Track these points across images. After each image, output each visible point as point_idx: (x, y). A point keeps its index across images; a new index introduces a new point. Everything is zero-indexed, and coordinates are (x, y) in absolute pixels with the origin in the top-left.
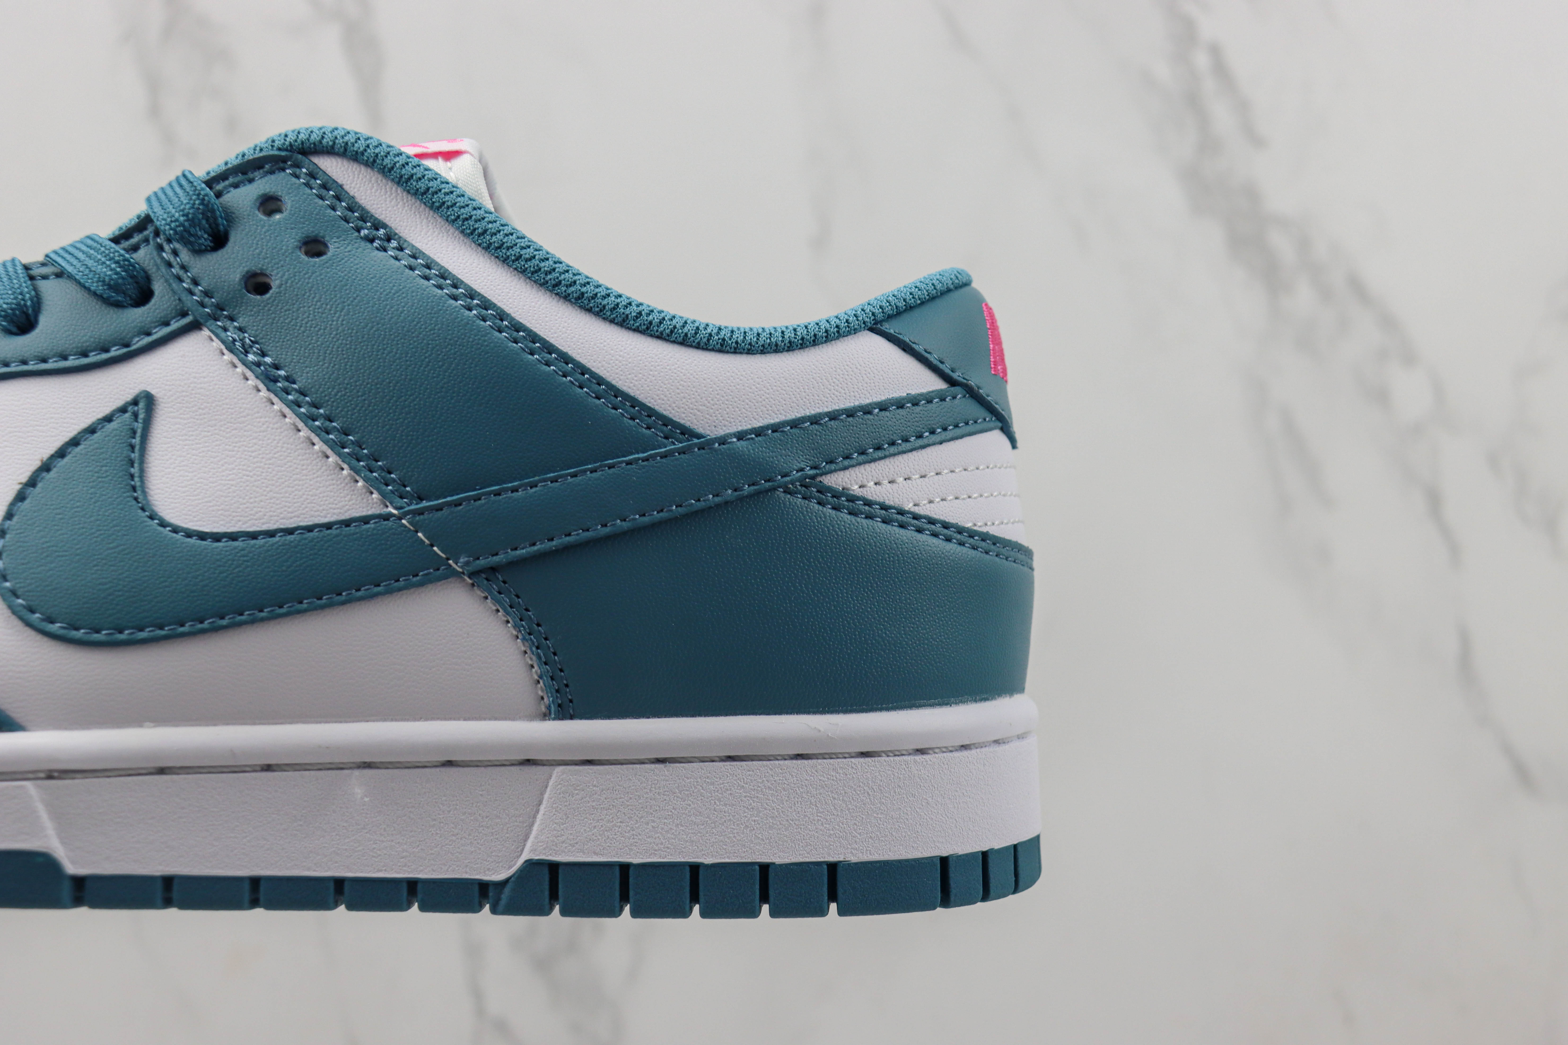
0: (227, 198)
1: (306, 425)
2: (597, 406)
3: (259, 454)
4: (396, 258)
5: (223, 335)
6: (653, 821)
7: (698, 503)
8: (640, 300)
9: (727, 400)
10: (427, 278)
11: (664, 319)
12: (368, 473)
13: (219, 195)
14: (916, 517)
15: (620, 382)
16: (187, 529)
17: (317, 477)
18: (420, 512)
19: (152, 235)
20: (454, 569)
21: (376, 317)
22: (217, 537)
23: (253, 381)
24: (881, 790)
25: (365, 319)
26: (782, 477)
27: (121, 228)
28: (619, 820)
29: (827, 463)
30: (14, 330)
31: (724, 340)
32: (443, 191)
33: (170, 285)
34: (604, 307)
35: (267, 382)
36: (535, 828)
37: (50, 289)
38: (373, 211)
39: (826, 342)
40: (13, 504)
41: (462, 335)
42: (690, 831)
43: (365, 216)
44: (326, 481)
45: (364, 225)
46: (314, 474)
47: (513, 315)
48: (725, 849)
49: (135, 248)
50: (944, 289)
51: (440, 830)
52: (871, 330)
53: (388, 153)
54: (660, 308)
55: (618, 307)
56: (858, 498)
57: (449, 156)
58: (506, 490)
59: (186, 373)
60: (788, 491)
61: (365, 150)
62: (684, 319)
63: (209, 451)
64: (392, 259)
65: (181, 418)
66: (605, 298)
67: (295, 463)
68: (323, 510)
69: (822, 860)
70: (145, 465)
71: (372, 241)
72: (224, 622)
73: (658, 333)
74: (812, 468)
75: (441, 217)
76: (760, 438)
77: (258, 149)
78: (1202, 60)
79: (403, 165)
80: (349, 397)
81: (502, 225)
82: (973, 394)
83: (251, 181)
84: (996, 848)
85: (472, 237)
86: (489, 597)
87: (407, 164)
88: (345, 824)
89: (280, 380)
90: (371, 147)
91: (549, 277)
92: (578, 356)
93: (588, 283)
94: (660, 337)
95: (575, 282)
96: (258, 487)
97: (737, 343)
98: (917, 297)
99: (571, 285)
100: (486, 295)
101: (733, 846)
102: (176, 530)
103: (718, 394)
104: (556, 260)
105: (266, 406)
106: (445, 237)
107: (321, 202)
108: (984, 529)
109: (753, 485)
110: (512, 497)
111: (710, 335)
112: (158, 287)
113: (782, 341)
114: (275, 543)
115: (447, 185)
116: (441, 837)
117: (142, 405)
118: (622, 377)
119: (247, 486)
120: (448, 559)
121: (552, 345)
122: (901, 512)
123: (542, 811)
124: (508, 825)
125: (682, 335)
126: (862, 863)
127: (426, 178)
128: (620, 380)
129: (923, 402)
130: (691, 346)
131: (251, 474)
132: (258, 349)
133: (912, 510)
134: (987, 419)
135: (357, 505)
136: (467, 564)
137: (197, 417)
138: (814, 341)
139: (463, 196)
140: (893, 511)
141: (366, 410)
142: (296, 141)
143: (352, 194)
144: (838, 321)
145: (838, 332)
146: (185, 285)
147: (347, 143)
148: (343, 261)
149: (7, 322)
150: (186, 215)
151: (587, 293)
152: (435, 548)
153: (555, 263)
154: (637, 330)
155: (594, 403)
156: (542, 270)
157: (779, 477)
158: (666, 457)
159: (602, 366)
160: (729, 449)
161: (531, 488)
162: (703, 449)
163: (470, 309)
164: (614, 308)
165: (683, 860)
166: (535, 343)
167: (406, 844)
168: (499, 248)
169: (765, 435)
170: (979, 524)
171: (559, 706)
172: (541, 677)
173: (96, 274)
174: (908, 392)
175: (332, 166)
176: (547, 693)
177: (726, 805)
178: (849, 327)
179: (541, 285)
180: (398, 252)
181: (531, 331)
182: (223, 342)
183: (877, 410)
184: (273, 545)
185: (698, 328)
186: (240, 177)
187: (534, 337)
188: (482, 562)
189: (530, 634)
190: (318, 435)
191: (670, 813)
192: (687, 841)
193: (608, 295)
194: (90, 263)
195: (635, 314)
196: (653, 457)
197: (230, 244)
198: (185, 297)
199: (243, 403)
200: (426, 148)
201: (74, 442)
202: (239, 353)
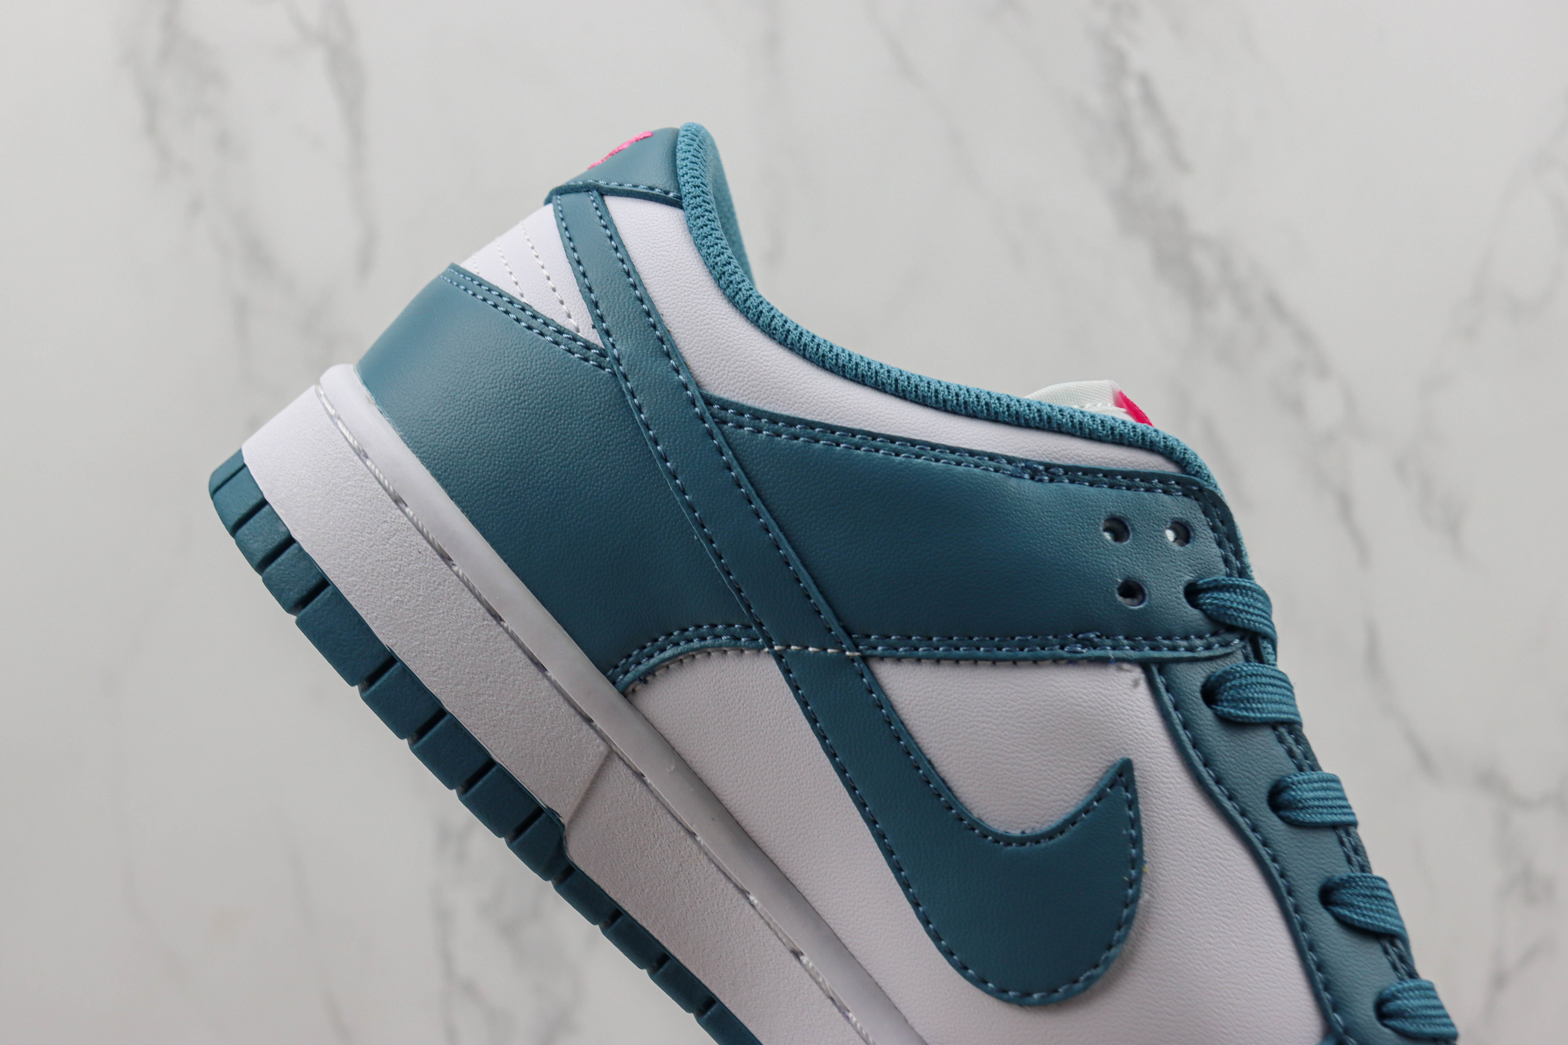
78: (1132, 90)
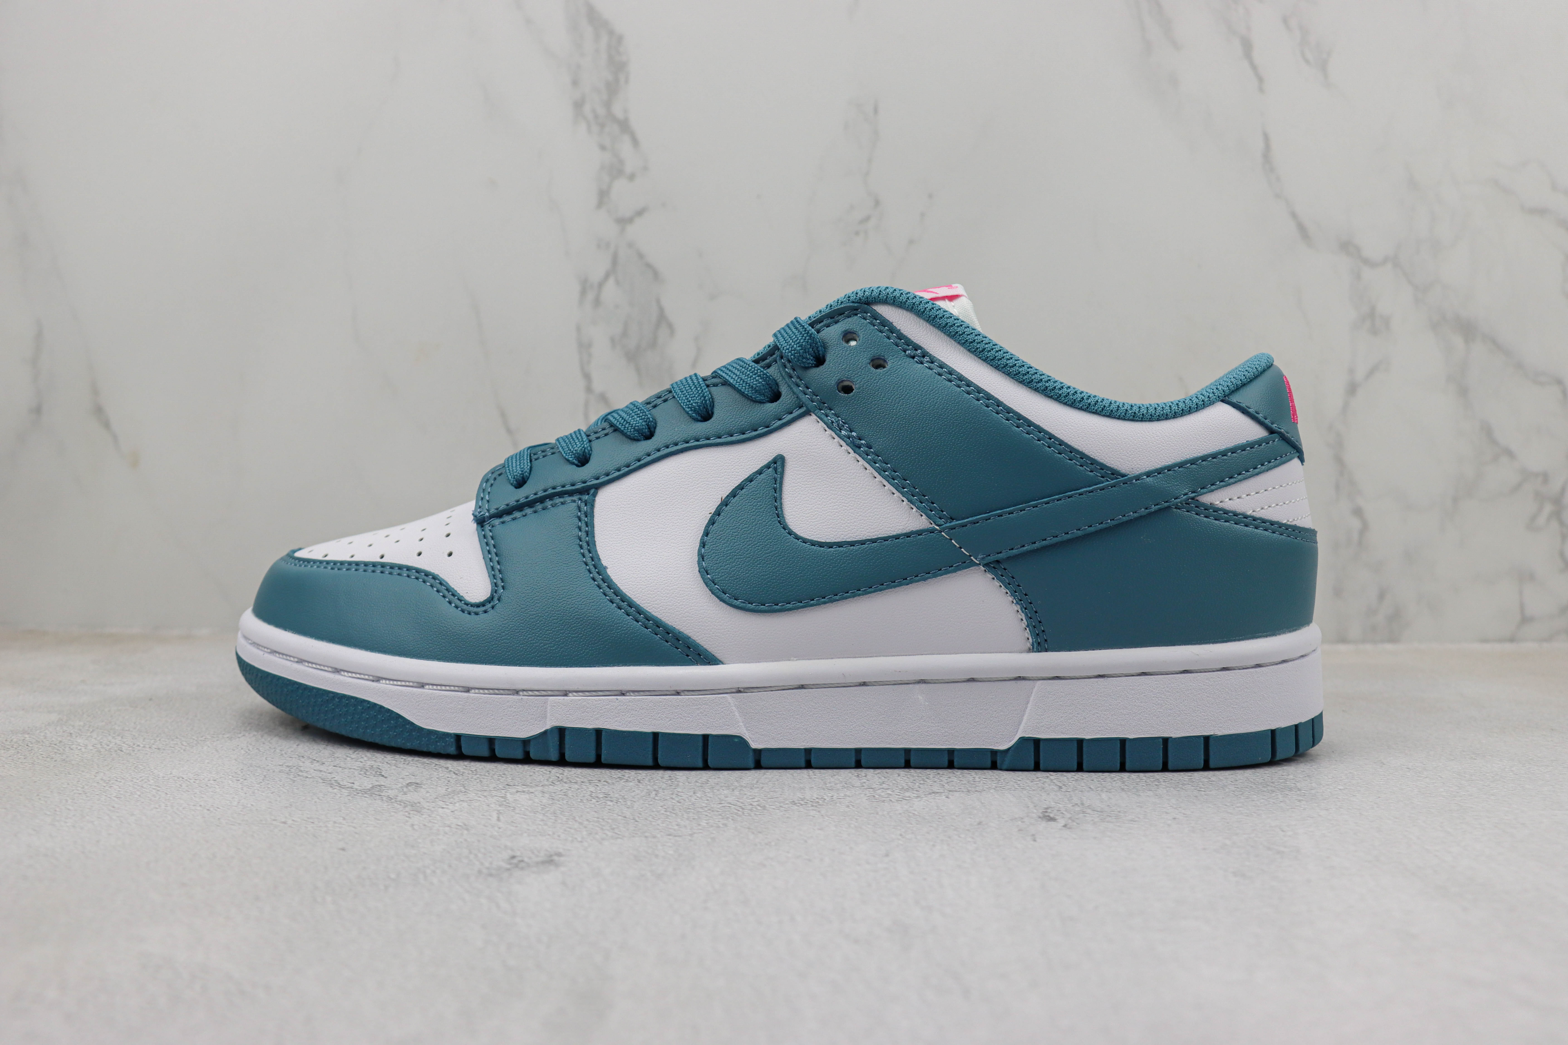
0: (822, 334)
1: (880, 475)
2: (1060, 459)
3: (852, 493)
4: (930, 368)
5: (825, 419)
6: (1097, 713)
7: (1124, 518)
8: (1082, 390)
9: (1139, 452)
10: (950, 381)
11: (1097, 401)
12: (920, 503)
13: (818, 331)
14: (1255, 519)
15: (1073, 443)
16: (811, 540)
17: (888, 506)
18: (953, 528)
19: (778, 358)
20: (974, 562)
21: (921, 406)
22: (830, 545)
23: (845, 447)
24: (1236, 690)
25: (914, 408)
26: (1175, 499)
27: (758, 354)
28: (1077, 713)
29: (1201, 489)
30: (699, 418)
31: (1135, 413)
32: (956, 325)
33: (791, 388)
34: (1060, 395)
35: (854, 448)
36: (1025, 718)
37: (720, 395)
38: (912, 339)
39: (1196, 411)
40: (707, 526)
41: (974, 416)
42: (1120, 719)
43: (908, 342)
44: (894, 509)
45: (908, 348)
46: (886, 504)
47: (1005, 402)
48: (1142, 729)
49: (769, 366)
50: (1262, 370)
51: (967, 720)
52: (1223, 401)
53: (921, 302)
54: (1094, 394)
55: (1069, 395)
56: (1221, 509)
57: (952, 298)
58: (1005, 513)
59: (804, 443)
60: (1178, 507)
61: (907, 301)
62: (1110, 401)
63: (821, 491)
64: (927, 368)
65: (802, 471)
66: (1061, 389)
67: (874, 498)
68: (893, 527)
69: (1201, 734)
70: (783, 500)
71: (913, 357)
72: (837, 597)
73: (1094, 410)
74: (1192, 492)
75: (955, 341)
76: (1161, 475)
77: (840, 302)
79: (930, 310)
80: (906, 456)
81: (994, 345)
82: (1284, 438)
83: (836, 322)
84: (1303, 722)
85: (975, 353)
86: (995, 578)
87: (933, 308)
88: (910, 717)
89: (862, 446)
90: (910, 298)
91: (1026, 377)
92: (1046, 427)
93: (1049, 380)
94: (1096, 413)
95: (1041, 380)
96: (852, 513)
97: (1143, 414)
98: (1247, 377)
99: (1039, 382)
100: (987, 390)
101: (1146, 727)
102: (805, 541)
103: (1133, 448)
104: (1029, 366)
105: (854, 463)
106: (958, 354)
107: (880, 334)
108: (1293, 523)
109: (1157, 505)
110: (1010, 517)
111: (1127, 410)
112: (784, 389)
113: (1171, 412)
114: (866, 548)
115: (958, 321)
116: (967, 724)
117: (779, 463)
118: (1073, 440)
119: (846, 513)
120: (970, 556)
121: (1030, 421)
122: (1246, 517)
123: (1029, 708)
124: (1008, 716)
125: (1109, 411)
126: (1224, 736)
127: (945, 317)
128: (1073, 441)
129: (1257, 446)
130: (1115, 418)
131: (847, 505)
132: (847, 427)
133: (1252, 515)
134: (1292, 452)
135: (913, 523)
136: (983, 558)
137: (812, 470)
138: (1189, 411)
139: (968, 327)
140: (1240, 516)
141: (917, 465)
142: (863, 296)
143: (898, 328)
144: (1203, 397)
145: (1203, 404)
146: (800, 388)
147: (895, 297)
148: (897, 371)
149: (696, 414)
150: (801, 346)
151: (1049, 386)
152: (962, 550)
153: (1028, 368)
154: (1081, 409)
155: (1058, 457)
156: (1021, 372)
157: (1173, 499)
158: (1103, 489)
159: (1062, 433)
160: (1142, 483)
161: (1021, 511)
162: (1126, 483)
163: (978, 400)
164: (1066, 396)
165: (1116, 736)
166: (1020, 420)
167: (946, 728)
168: (993, 360)
169: (1164, 473)
170: (1290, 520)
171: (1039, 643)
172: (1028, 626)
173: (747, 384)
174: (1247, 440)
175: (884, 311)
176: (1031, 636)
177: (1142, 702)
178: (1210, 400)
179: (1021, 382)
180: (930, 364)
181: (1017, 412)
182: (825, 423)
183: (1230, 453)
184: (864, 549)
185: (1118, 406)
186: (830, 321)
187: (1019, 417)
188: (992, 558)
189: (1021, 600)
190: (888, 481)
191: (1108, 708)
192: (1118, 725)
193: (1062, 387)
194: (743, 377)
195: (1080, 399)
196: (1096, 489)
197: (827, 362)
198: (802, 396)
199: (840, 461)
200: (936, 293)
201: (741, 487)
202: (836, 430)
